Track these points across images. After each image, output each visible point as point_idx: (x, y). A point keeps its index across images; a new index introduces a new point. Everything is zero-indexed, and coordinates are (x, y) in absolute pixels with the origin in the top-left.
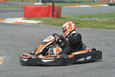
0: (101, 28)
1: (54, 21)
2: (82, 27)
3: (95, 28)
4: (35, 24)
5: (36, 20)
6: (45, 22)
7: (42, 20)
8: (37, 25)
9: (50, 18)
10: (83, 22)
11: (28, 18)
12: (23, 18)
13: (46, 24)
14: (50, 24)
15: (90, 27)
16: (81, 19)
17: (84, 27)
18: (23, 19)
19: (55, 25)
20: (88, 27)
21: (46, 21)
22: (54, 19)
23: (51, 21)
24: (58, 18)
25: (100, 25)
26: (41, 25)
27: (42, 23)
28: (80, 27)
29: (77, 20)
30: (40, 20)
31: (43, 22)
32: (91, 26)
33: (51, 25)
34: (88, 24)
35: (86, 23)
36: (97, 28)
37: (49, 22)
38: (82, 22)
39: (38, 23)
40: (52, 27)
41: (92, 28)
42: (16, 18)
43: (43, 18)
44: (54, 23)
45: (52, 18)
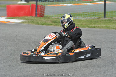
1: (38, 20)
4: (18, 23)
5: (19, 19)
6: (28, 21)
12: (6, 17)
14: (33, 23)
19: (39, 24)
21: (29, 20)
24: (41, 17)
26: (25, 24)
27: (25, 22)
30: (23, 19)
31: (26, 21)
39: (21, 22)
40: (35, 26)
43: (27, 17)
44: (38, 22)
45: (35, 17)
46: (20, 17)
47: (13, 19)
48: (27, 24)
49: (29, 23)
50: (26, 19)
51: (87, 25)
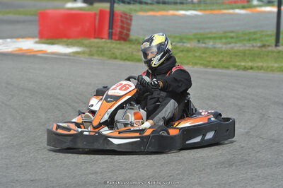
0: (227, 68)
1: (114, 48)
3: (214, 67)
4: (65, 55)
5: (68, 45)
6: (91, 51)
8: (71, 58)
9: (104, 40)
10: (184, 53)
11: (50, 41)
12: (37, 40)
14: (103, 55)
15: (201, 64)
17: (187, 64)
18: (36, 43)
19: (116, 58)
20: (196, 64)
21: (92, 49)
22: (112, 43)
23: (106, 49)
24: (122, 42)
25: (225, 59)
26: (82, 58)
27: (83, 53)
30: (80, 46)
31: (86, 49)
32: (205, 63)
33: (105, 58)
34: (195, 56)
35: (190, 54)
36: (219, 68)
37: (100, 49)
38: (182, 51)
39: (73, 53)
41: (206, 66)
42: (21, 40)
43: (86, 42)
44: (113, 54)
45: (108, 41)
46: (70, 40)
47: (53, 44)
48: (87, 56)
49: (91, 55)
50: (86, 47)
51: (232, 63)
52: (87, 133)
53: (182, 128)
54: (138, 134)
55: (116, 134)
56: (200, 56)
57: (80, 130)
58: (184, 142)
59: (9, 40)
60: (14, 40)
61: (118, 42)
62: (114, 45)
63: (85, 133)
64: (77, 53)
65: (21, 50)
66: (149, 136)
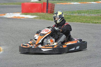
0: (89, 23)
1: (48, 16)
2: (73, 21)
3: (84, 23)
4: (31, 18)
5: (32, 15)
6: (40, 17)
7: (37, 15)
8: (33, 20)
9: (45, 13)
10: (74, 17)
11: (26, 14)
12: (21, 13)
13: (41, 19)
14: (44, 19)
15: (80, 22)
16: (72, 15)
17: (75, 21)
18: (21, 14)
19: (49, 20)
20: (78, 21)
21: (41, 16)
22: (48, 14)
23: (45, 16)
24: (51, 14)
25: (88, 20)
26: (37, 20)
27: (37, 18)
28: (71, 21)
29: (68, 15)
30: (36, 15)
31: (39, 17)
32: (81, 21)
33: (45, 20)
34: (78, 19)
35: (76, 18)
36: (86, 23)
37: (44, 16)
38: (73, 17)
39: (34, 18)
40: (46, 21)
41: (81, 22)
42: (15, 13)
43: (39, 14)
44: (48, 18)
45: (46, 13)
46: (33, 13)
48: (39, 19)
49: (40, 18)
50: (38, 16)
51: (91, 21)
52: (34, 47)
53: (68, 45)
54: (52, 47)
55: (44, 47)
56: (79, 19)
57: (31, 46)
58: (68, 50)
59: (11, 13)
60: (13, 13)
61: (50, 14)
62: (48, 15)
63: (33, 47)
64: (35, 18)
65: (15, 17)
66: (56, 48)
